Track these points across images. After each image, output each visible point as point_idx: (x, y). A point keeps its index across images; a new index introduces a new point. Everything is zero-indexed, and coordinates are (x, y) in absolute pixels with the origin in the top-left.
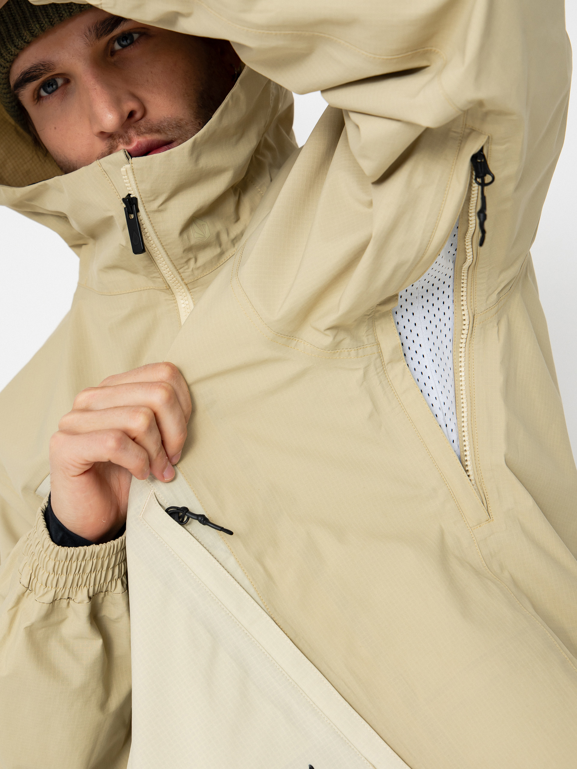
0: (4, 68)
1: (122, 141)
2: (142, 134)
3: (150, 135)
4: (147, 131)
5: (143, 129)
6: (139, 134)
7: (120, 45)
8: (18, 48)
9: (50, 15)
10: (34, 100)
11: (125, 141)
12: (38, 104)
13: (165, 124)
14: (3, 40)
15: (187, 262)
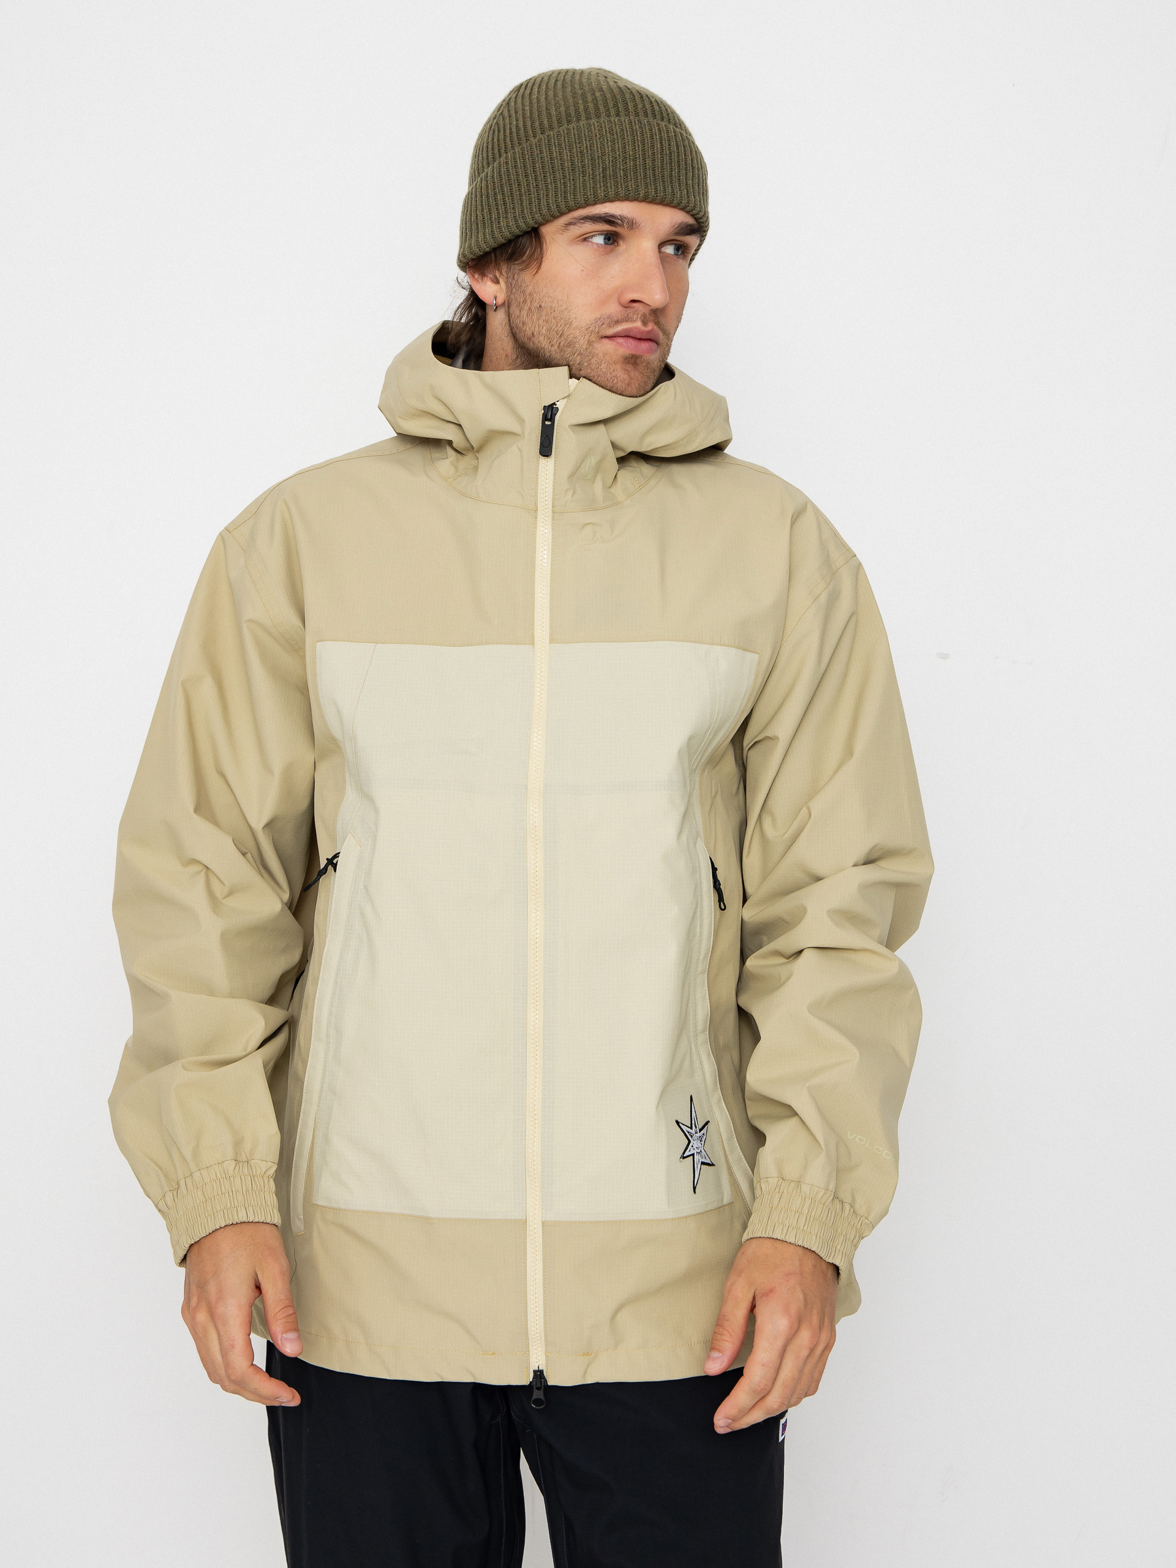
15: (566, 491)
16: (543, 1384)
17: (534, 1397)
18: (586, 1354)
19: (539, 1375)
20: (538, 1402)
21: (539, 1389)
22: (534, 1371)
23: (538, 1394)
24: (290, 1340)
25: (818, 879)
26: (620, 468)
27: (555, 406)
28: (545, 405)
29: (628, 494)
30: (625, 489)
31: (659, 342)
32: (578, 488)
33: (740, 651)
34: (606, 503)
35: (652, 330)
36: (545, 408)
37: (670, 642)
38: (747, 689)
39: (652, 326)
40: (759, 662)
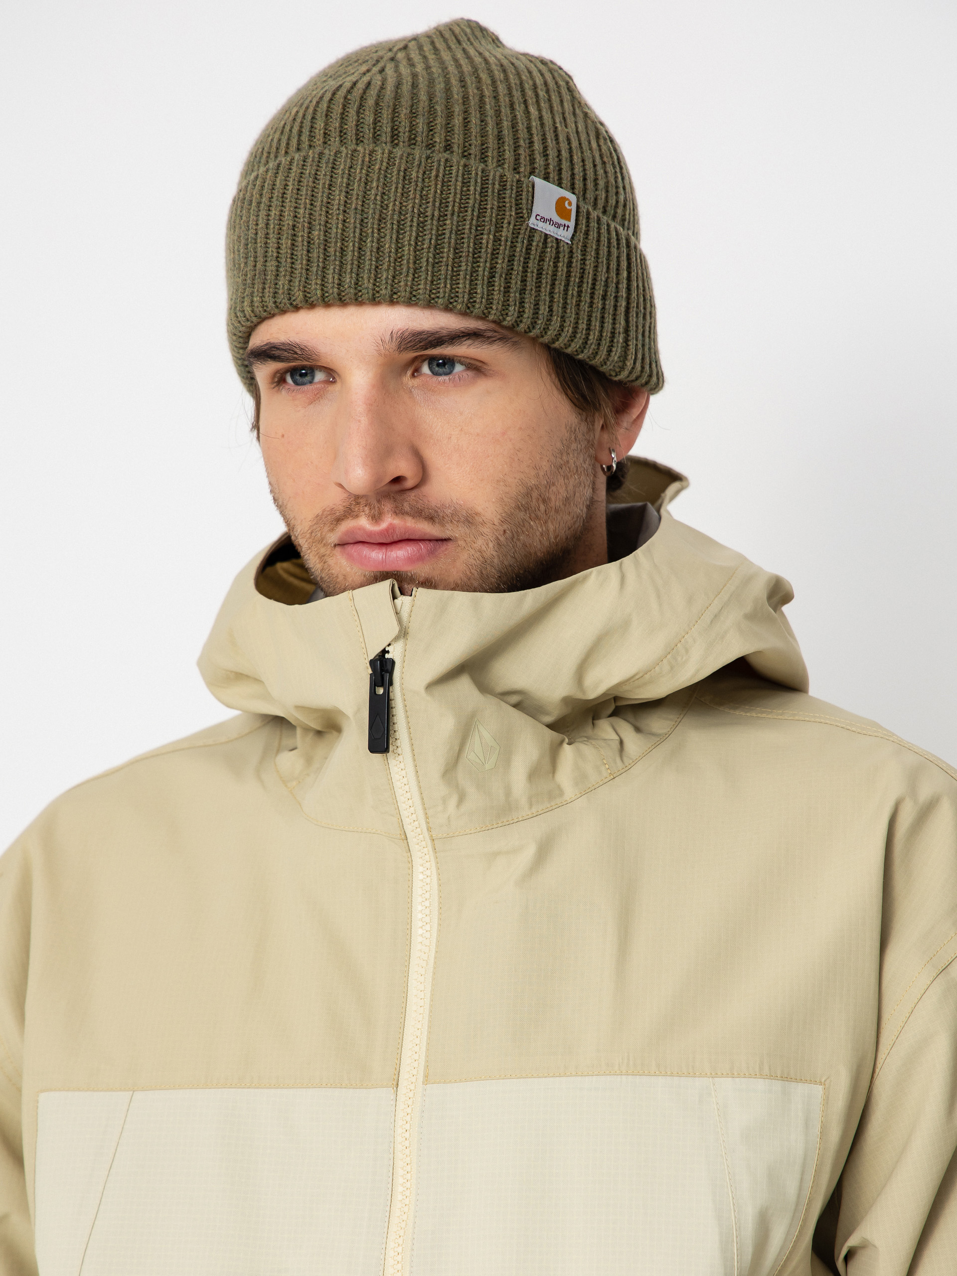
0: (248, 320)
1: (367, 512)
2: (403, 514)
3: (413, 521)
4: (412, 512)
5: (406, 507)
6: (398, 512)
7: (431, 369)
8: (277, 307)
9: (343, 286)
10: (272, 383)
11: (372, 512)
12: (277, 388)
13: (448, 511)
14: (264, 283)
15: (444, 801)
26: (567, 740)
27: (387, 656)
28: (372, 657)
29: (587, 790)
30: (580, 778)
31: (444, 536)
32: (471, 790)
33: (777, 1085)
34: (534, 810)
35: (391, 529)
36: (372, 663)
37: (630, 1077)
38: (805, 1159)
39: (389, 521)
40: (827, 1100)
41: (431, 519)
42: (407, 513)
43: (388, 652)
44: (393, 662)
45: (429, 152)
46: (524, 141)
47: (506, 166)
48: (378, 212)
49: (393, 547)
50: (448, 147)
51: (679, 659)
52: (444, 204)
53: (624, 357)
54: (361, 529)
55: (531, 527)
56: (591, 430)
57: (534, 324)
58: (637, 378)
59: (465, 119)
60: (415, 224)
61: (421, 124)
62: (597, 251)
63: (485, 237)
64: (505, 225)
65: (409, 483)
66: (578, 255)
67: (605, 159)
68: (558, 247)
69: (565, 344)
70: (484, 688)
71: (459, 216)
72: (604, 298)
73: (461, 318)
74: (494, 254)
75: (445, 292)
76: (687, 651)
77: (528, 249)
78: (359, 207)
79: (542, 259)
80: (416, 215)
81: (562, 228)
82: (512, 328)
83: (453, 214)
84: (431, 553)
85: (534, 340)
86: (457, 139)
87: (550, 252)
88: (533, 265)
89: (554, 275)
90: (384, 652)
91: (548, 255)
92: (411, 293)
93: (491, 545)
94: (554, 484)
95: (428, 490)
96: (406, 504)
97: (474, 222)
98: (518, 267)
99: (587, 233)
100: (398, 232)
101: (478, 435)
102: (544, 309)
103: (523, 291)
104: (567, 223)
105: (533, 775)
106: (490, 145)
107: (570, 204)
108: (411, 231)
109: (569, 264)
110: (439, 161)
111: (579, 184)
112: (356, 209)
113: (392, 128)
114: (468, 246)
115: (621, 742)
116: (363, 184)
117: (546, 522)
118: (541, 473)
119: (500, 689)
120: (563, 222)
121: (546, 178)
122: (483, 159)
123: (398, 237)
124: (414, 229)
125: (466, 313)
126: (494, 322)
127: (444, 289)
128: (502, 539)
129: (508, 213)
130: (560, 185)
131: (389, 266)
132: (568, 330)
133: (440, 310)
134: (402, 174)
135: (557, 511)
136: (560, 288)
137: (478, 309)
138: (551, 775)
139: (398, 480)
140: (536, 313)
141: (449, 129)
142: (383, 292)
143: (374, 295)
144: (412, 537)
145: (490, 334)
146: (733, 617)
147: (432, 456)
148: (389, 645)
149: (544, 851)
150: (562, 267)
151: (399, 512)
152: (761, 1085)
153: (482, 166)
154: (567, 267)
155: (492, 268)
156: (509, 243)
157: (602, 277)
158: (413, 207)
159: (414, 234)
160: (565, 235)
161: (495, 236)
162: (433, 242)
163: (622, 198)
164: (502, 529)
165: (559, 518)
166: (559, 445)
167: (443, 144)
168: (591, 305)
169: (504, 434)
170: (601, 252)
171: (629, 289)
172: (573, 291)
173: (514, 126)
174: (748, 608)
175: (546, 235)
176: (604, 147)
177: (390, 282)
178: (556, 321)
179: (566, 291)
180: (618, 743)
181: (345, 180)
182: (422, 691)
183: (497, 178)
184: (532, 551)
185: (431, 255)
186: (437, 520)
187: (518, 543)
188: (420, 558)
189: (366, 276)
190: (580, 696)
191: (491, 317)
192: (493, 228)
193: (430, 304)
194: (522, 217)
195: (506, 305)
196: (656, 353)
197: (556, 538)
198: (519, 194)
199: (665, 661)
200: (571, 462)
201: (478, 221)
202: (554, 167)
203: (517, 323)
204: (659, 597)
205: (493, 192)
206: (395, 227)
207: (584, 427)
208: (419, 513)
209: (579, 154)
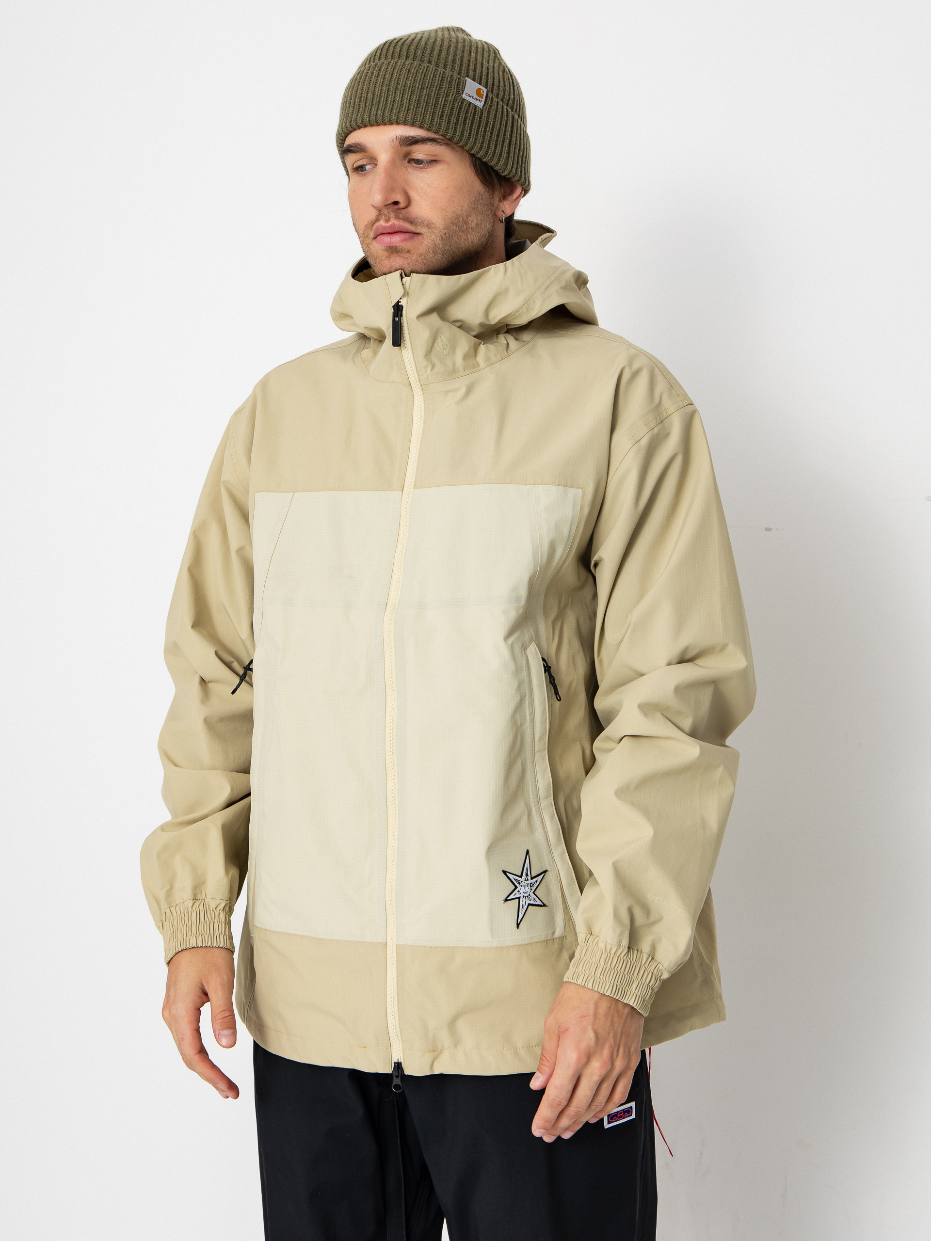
1: (383, 218)
2: (399, 220)
3: (404, 223)
4: (403, 219)
8: (351, 127)
9: (377, 116)
11: (386, 218)
13: (419, 220)
14: (347, 118)
15: (426, 368)
16: (400, 1073)
17: (394, 1083)
18: (433, 1051)
19: (398, 1066)
20: (397, 1087)
21: (397, 1077)
22: (394, 1062)
23: (397, 1081)
24: (226, 1036)
25: (642, 675)
26: (483, 343)
27: (400, 304)
28: (393, 305)
29: (489, 363)
30: (488, 359)
31: (417, 232)
32: (437, 363)
33: (562, 488)
34: (466, 372)
35: (392, 226)
36: (394, 307)
37: (498, 485)
38: (573, 519)
39: (393, 221)
40: (583, 496)
41: (411, 223)
42: (401, 219)
43: (400, 302)
44: (402, 307)
45: (421, 63)
46: (465, 64)
47: (455, 72)
48: (395, 86)
49: (394, 235)
50: (430, 62)
51: (531, 306)
52: (423, 83)
53: (506, 164)
54: (381, 225)
55: (459, 235)
56: (492, 198)
57: (461, 139)
58: (514, 177)
59: (439, 53)
60: (410, 91)
61: (419, 52)
62: (495, 115)
63: (441, 98)
64: (451, 95)
65: (402, 205)
66: (485, 114)
67: (506, 80)
68: (475, 109)
69: (477, 152)
70: (443, 318)
71: (430, 89)
72: (498, 136)
73: (426, 131)
74: (444, 107)
75: (420, 119)
76: (534, 303)
77: (461, 108)
78: (388, 84)
79: (467, 112)
80: (411, 87)
81: (478, 101)
82: (450, 140)
83: (427, 88)
84: (411, 238)
85: (462, 147)
86: (434, 59)
87: (471, 110)
88: (462, 114)
89: (473, 120)
90: (399, 302)
91: (470, 111)
92: (405, 119)
93: (438, 238)
94: (470, 216)
95: (410, 209)
96: (400, 215)
97: (436, 92)
98: (455, 113)
99: (491, 106)
100: (403, 94)
101: (435, 188)
102: (466, 134)
103: (456, 124)
104: (481, 99)
105: (466, 357)
106: (449, 63)
107: (483, 92)
108: (408, 93)
109: (481, 117)
110: (424, 67)
111: (489, 86)
112: (386, 84)
113: (407, 54)
114: (432, 101)
115: (508, 344)
116: (391, 75)
117: (467, 234)
118: (464, 210)
119: (451, 320)
120: (479, 99)
121: (474, 80)
122: (445, 67)
123: (402, 96)
124: (410, 93)
125: (428, 130)
126: (442, 135)
127: (419, 118)
128: (444, 236)
129: (452, 91)
130: (480, 84)
131: (397, 107)
132: (478, 146)
133: (418, 127)
134: (407, 70)
135: (472, 229)
136: (475, 126)
137: (434, 128)
138: (474, 358)
139: (396, 203)
140: (462, 134)
141: (431, 55)
142: (394, 118)
143: (390, 119)
144: (402, 230)
145: (439, 141)
146: (555, 288)
147: (413, 194)
148: (401, 299)
149: (469, 390)
150: (477, 118)
151: (397, 217)
152: (555, 488)
153: (443, 70)
154: (480, 119)
155: (443, 112)
156: (452, 103)
157: (497, 126)
158: (410, 84)
159: (409, 95)
160: (480, 104)
161: (445, 99)
162: (417, 98)
163: (512, 97)
164: (444, 232)
165: (473, 233)
166: (473, 199)
167: (428, 61)
168: (491, 137)
169: (447, 188)
170: (497, 116)
171: (511, 136)
172: (482, 129)
173: (462, 58)
174: (563, 283)
175: (470, 103)
176: (506, 76)
177: (397, 114)
178: (472, 140)
179: (478, 128)
180: (506, 345)
181: (384, 73)
182: (415, 319)
183: (450, 76)
184: (460, 247)
185: (416, 104)
186: (414, 224)
187: (452, 241)
188: (406, 240)
189: (387, 112)
190: (487, 323)
191: (441, 133)
192: (445, 96)
193: (413, 125)
194: (459, 93)
195: (447, 128)
196: (529, 172)
197: (472, 243)
198: (459, 83)
199: (524, 307)
200: (479, 208)
201: (438, 91)
202: (478, 77)
203: (453, 137)
204: (521, 278)
205: (447, 81)
206: (402, 92)
207: (487, 195)
208: (406, 219)
209: (492, 75)
